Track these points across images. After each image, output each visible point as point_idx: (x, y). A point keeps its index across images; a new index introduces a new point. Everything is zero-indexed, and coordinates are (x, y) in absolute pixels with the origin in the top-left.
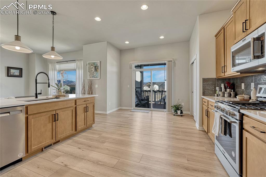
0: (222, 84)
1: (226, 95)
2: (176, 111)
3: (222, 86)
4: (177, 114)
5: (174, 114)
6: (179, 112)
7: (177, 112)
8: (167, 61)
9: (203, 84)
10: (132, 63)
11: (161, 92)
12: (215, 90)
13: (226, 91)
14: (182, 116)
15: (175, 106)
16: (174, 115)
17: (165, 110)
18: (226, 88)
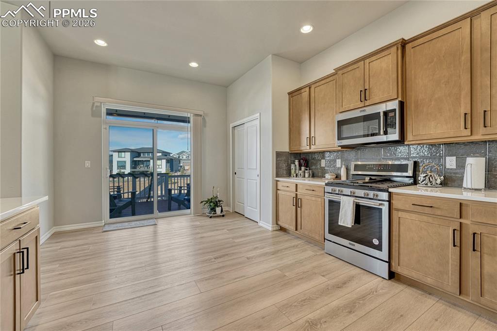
0: (296, 161)
1: (307, 175)
2: (213, 210)
3: (297, 163)
4: (216, 213)
5: (211, 215)
6: (218, 210)
7: (215, 211)
8: (192, 115)
9: (277, 161)
10: (101, 103)
11: (149, 177)
12: (290, 168)
13: (300, 170)
14: (223, 216)
15: (209, 201)
16: (211, 217)
17: (188, 211)
18: (300, 165)
